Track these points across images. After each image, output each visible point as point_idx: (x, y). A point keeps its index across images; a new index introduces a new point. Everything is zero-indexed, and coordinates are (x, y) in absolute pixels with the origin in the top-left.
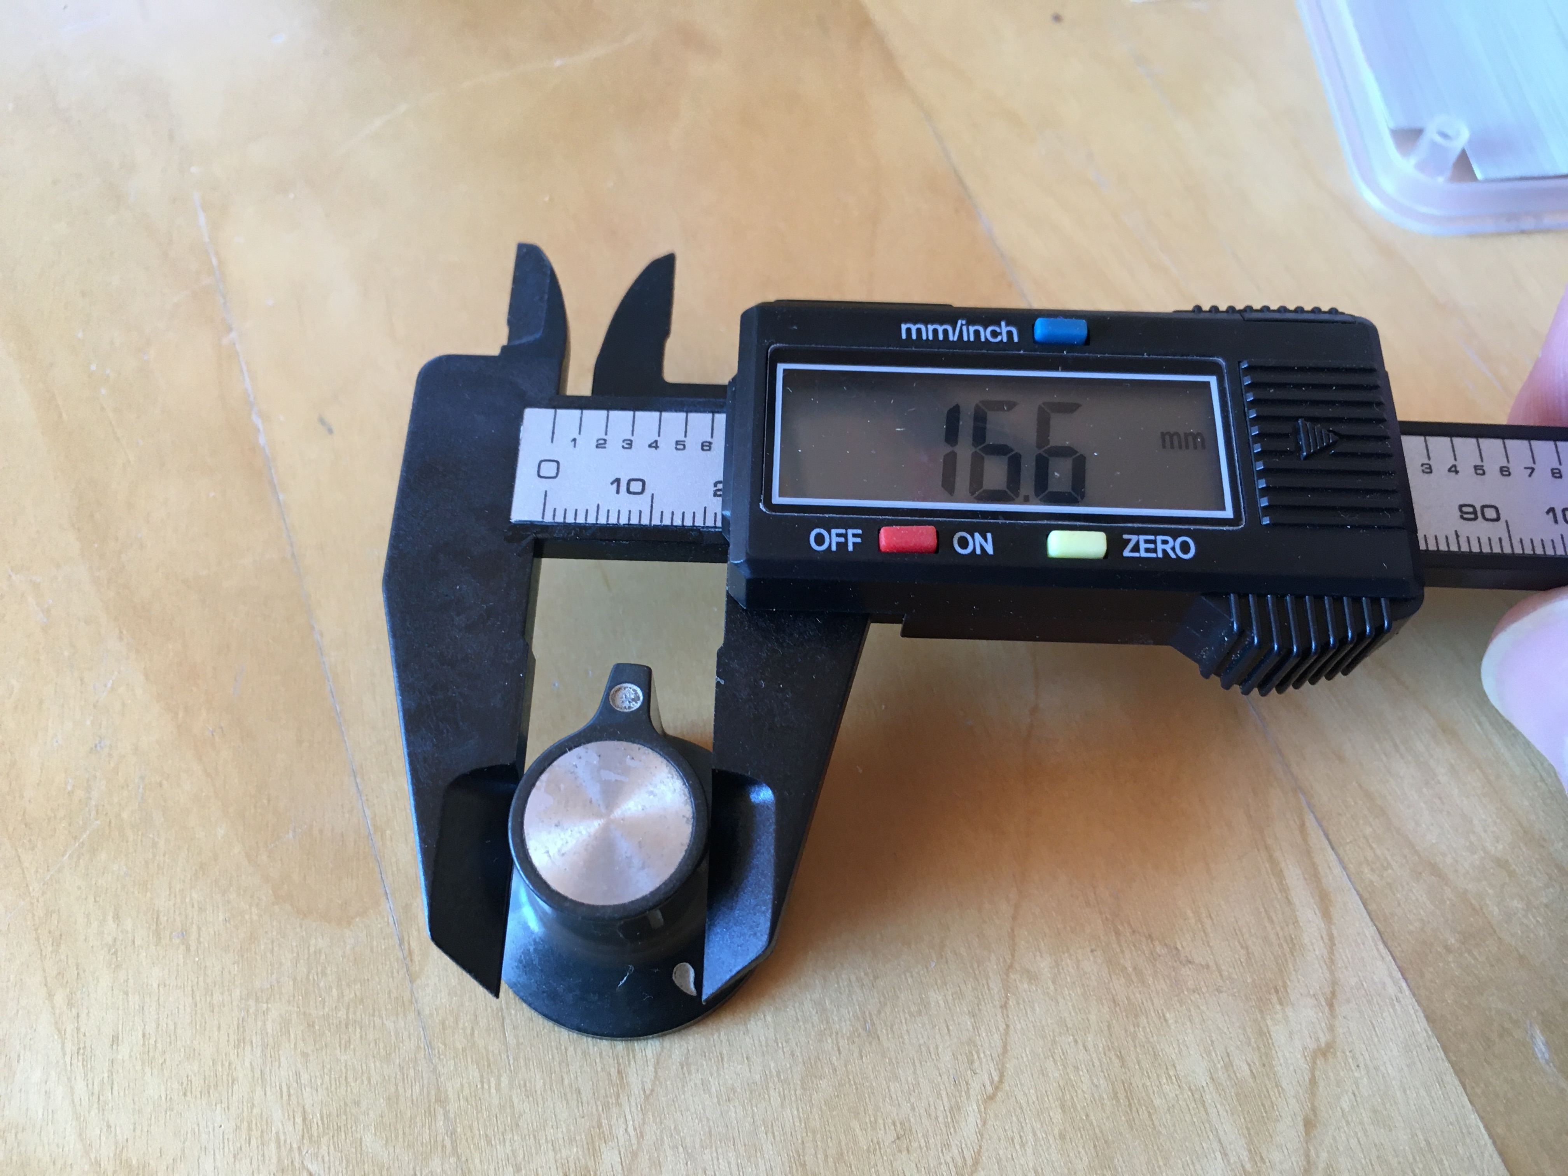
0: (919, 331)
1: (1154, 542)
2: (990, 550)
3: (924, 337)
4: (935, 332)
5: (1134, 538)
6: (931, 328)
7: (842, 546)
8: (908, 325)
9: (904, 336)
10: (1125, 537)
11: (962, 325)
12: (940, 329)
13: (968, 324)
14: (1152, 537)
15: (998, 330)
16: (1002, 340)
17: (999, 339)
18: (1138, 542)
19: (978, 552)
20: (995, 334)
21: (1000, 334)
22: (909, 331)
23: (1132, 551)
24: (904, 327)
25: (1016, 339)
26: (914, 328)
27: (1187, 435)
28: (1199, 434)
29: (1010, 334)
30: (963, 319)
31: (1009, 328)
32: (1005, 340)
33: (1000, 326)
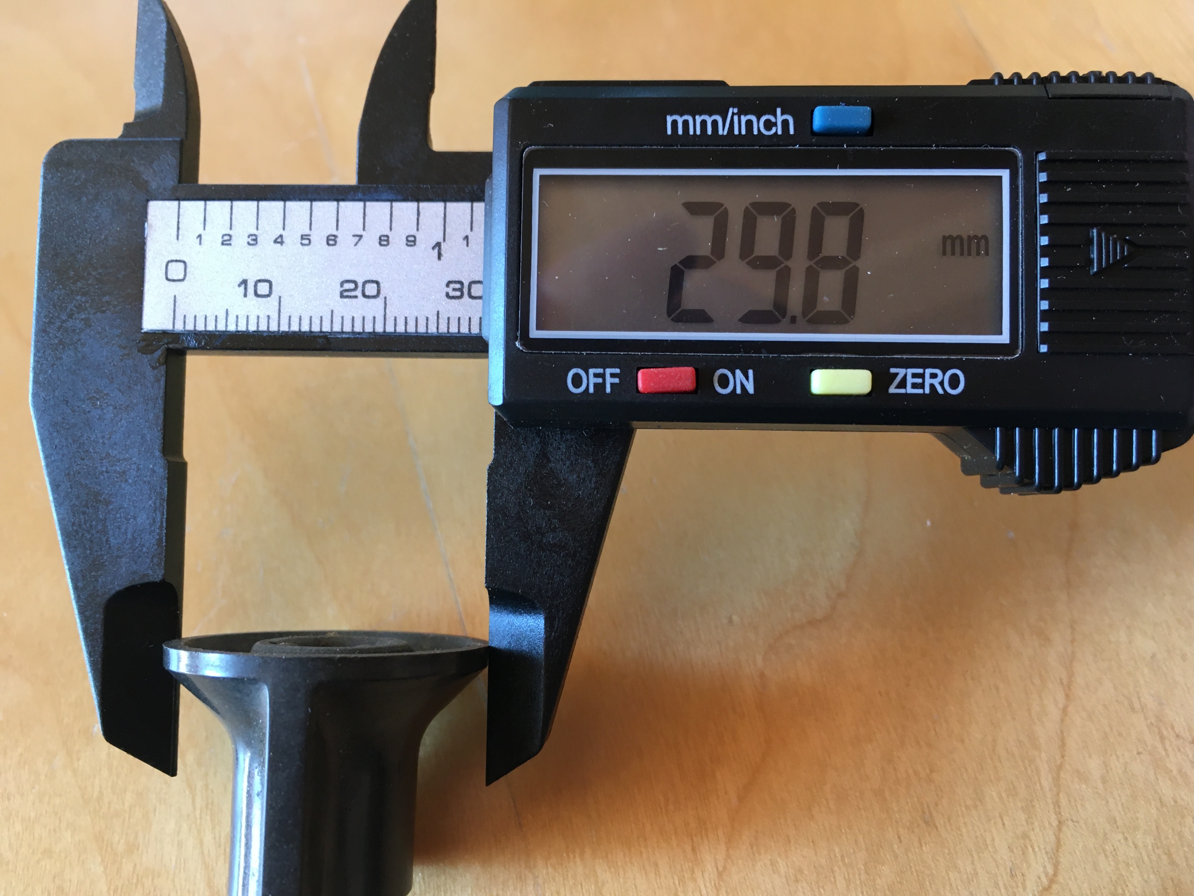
0: (686, 123)
1: (922, 376)
2: (750, 388)
3: (691, 132)
4: (704, 123)
5: (901, 372)
6: (699, 119)
7: (599, 387)
8: (675, 117)
9: (669, 132)
10: (893, 370)
11: (733, 114)
12: (709, 120)
13: (739, 114)
14: (920, 371)
15: (773, 119)
16: (776, 131)
17: (774, 130)
18: (905, 377)
19: (739, 391)
20: (769, 125)
21: (775, 124)
22: (675, 123)
23: (898, 387)
24: (669, 119)
25: (792, 132)
26: (680, 120)
27: (970, 238)
28: (984, 237)
29: (785, 123)
30: (734, 107)
31: (786, 117)
32: (780, 132)
33: (775, 116)
